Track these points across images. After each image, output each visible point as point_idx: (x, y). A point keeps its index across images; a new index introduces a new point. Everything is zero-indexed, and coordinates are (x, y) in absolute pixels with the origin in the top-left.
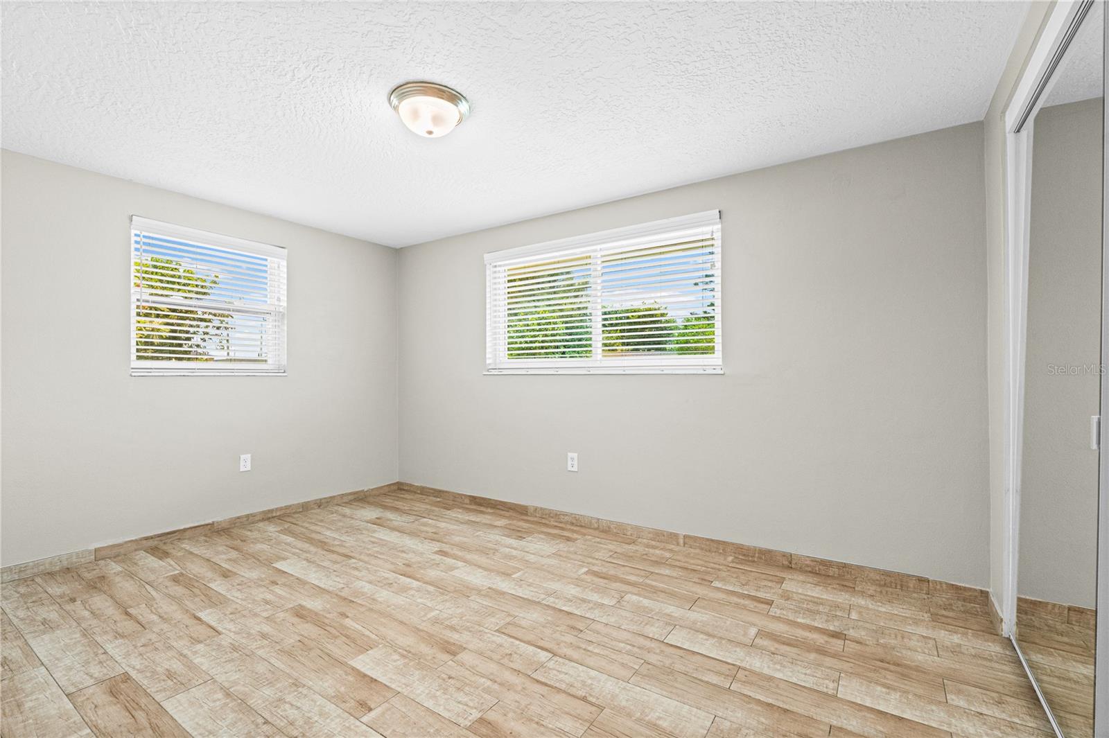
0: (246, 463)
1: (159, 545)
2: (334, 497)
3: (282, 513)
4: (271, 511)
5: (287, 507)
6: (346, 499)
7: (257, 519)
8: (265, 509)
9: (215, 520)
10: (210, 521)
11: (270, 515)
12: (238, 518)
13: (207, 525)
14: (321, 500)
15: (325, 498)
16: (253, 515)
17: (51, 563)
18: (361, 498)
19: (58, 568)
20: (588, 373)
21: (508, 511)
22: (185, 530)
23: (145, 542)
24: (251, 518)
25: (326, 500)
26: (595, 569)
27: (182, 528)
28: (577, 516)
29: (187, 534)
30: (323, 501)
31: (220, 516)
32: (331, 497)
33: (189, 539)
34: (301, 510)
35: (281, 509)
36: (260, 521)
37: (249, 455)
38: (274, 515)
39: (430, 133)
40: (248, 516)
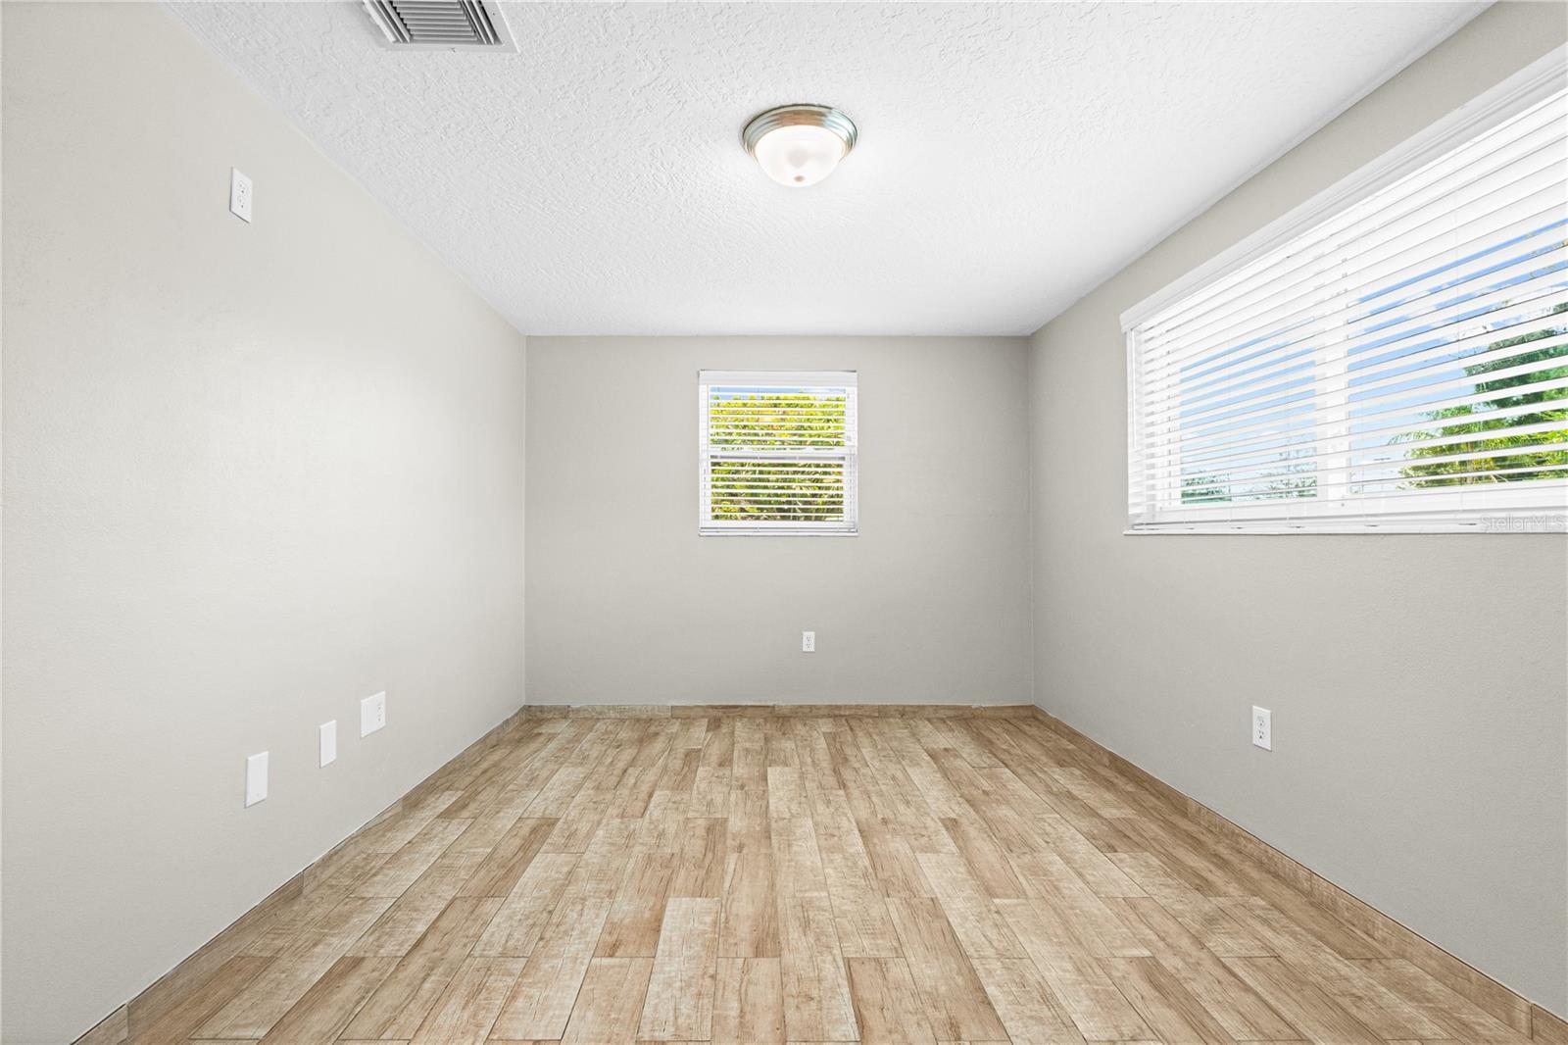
0: (809, 642)
1: (720, 716)
2: (923, 706)
3: (852, 713)
4: (839, 707)
5: (859, 707)
6: (942, 714)
7: (821, 712)
8: (834, 704)
9: (776, 703)
10: (771, 704)
11: (837, 712)
12: (801, 707)
13: (768, 707)
14: (904, 706)
15: (912, 706)
16: (818, 708)
17: (640, 710)
18: (965, 719)
19: (645, 717)
20: (1298, 531)
21: (1158, 798)
22: (746, 707)
23: (711, 710)
24: (814, 711)
25: (912, 709)
26: (1170, 962)
27: (744, 704)
28: (1270, 851)
29: (749, 712)
30: (907, 709)
31: (783, 700)
32: (919, 706)
33: (750, 718)
34: (877, 715)
35: (851, 707)
36: (823, 716)
37: (813, 633)
38: (842, 713)
39: (799, 179)
40: (811, 707)
